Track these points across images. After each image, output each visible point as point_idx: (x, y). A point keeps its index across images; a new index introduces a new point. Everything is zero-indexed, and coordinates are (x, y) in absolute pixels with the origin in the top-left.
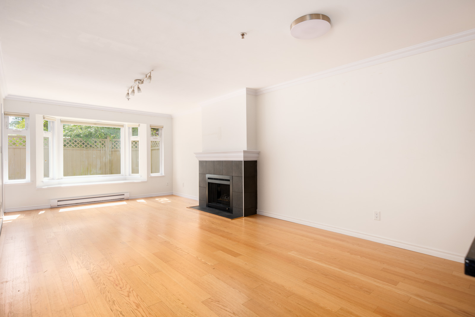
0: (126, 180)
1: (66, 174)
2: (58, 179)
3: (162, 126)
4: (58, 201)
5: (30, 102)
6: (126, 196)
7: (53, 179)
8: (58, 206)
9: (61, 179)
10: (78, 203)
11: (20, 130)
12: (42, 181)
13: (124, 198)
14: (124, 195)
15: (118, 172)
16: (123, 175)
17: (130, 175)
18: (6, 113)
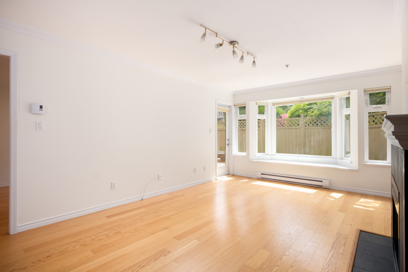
0: (336, 164)
1: (279, 151)
2: (271, 155)
3: (389, 87)
4: (262, 174)
5: (246, 93)
6: (325, 183)
7: (267, 155)
8: (262, 178)
9: (274, 155)
10: (277, 180)
11: (243, 116)
12: (255, 156)
13: (322, 186)
14: (322, 181)
15: (328, 153)
16: (334, 158)
17: (342, 159)
18: (235, 105)
